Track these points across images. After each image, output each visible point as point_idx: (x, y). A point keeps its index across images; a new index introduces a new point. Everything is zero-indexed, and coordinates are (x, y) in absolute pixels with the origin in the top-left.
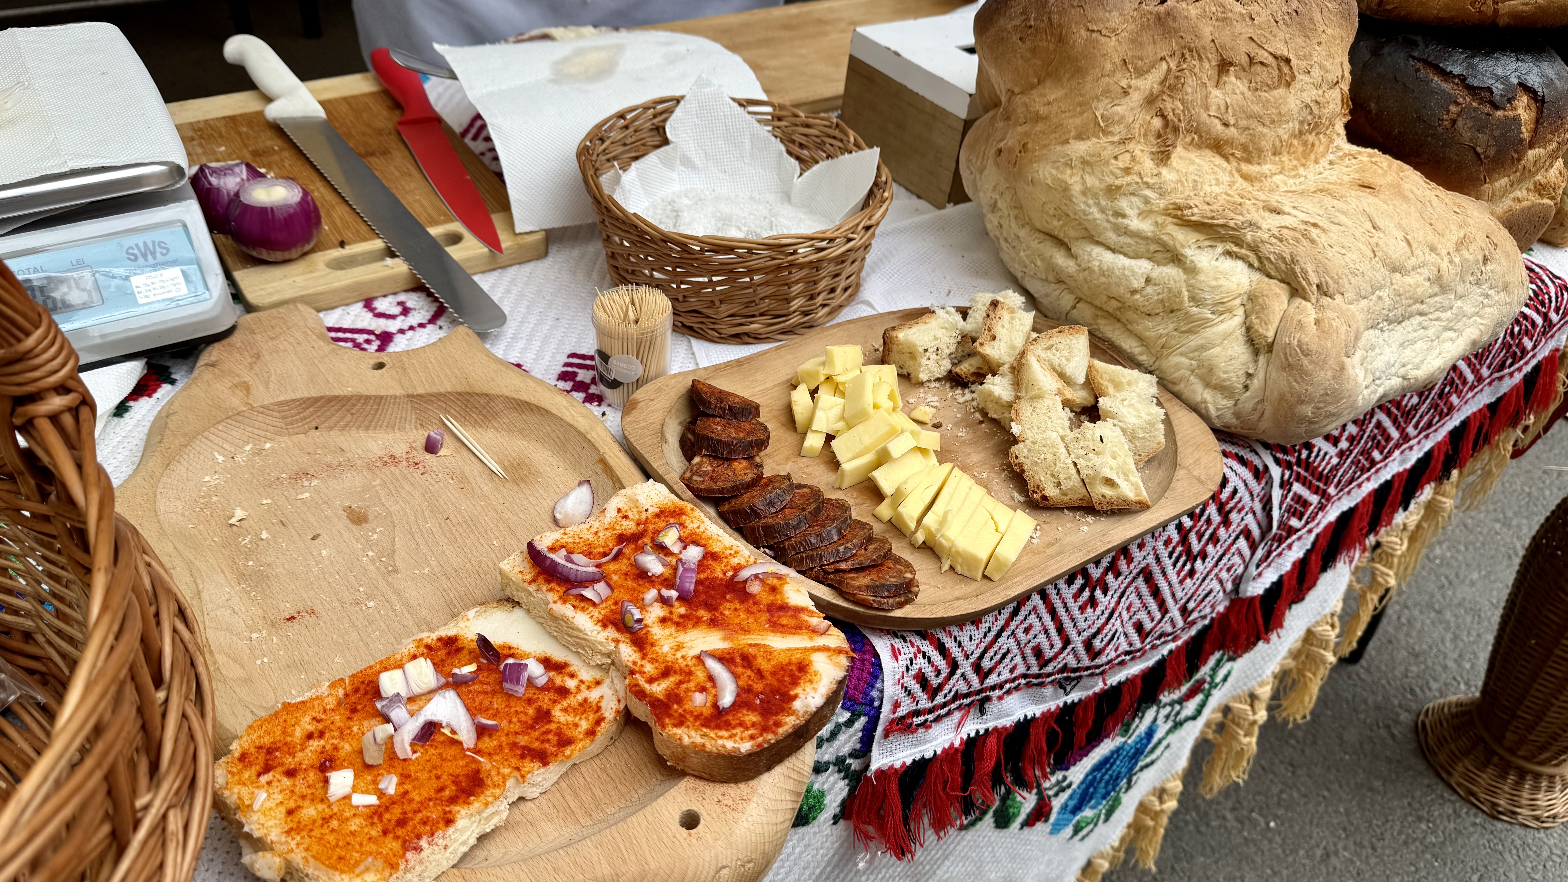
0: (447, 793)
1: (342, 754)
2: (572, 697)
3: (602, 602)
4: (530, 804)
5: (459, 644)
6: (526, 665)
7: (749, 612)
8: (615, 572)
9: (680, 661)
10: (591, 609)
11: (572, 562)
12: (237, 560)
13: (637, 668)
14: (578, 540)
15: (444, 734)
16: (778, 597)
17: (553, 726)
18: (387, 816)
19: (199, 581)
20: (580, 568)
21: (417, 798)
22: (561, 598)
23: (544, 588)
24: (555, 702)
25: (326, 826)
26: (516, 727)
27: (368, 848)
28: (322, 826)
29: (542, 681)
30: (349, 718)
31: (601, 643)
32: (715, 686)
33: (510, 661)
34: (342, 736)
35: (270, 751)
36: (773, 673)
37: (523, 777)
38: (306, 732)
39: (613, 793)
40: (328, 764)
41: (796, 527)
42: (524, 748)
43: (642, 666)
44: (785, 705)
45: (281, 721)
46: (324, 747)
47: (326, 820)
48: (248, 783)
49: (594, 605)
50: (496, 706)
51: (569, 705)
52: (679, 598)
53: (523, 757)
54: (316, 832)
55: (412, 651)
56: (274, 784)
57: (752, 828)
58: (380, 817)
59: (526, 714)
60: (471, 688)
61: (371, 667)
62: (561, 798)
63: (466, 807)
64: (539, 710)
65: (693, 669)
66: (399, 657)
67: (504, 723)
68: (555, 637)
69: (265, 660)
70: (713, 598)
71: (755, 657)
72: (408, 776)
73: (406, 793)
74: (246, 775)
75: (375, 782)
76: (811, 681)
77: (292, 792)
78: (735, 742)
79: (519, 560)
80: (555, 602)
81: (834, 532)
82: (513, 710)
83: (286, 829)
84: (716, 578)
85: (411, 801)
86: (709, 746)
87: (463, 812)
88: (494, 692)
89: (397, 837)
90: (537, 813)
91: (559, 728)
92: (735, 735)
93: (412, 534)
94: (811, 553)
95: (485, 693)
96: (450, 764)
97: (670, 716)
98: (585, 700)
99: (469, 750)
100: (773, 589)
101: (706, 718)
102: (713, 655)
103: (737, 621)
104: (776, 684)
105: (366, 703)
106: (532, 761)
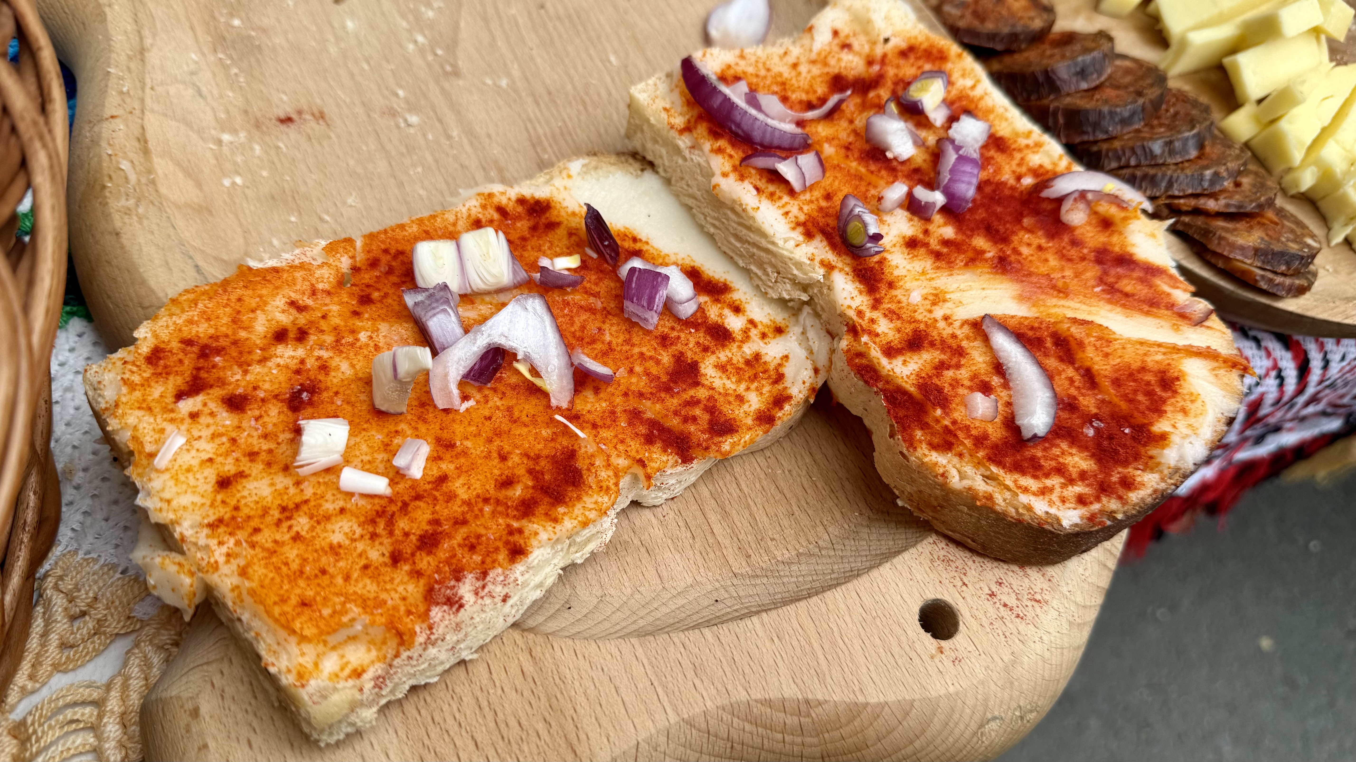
0: (517, 492)
1: (334, 379)
2: (734, 346)
3: (805, 189)
4: (647, 514)
5: (553, 216)
6: (667, 278)
7: (1063, 256)
8: (829, 140)
9: (941, 324)
10: (786, 199)
11: (758, 107)
12: (217, 14)
13: (865, 324)
14: (763, 73)
15: (518, 372)
16: (1115, 239)
17: (701, 393)
18: (402, 524)
19: (146, 33)
20: (770, 121)
21: (463, 494)
22: (735, 169)
23: (707, 146)
24: (706, 349)
25: (285, 525)
26: (639, 383)
27: (359, 589)
28: (279, 523)
29: (687, 310)
30: (356, 314)
31: (799, 265)
32: (1006, 385)
33: (637, 263)
34: (337, 346)
35: (206, 352)
36: (1116, 382)
37: (649, 477)
38: (274, 327)
39: (785, 523)
40: (305, 395)
41: (1125, 122)
42: (653, 424)
43: (872, 321)
44: (1142, 450)
45: (233, 297)
46: (302, 362)
47: (288, 513)
48: (157, 410)
49: (792, 192)
50: (608, 338)
51: (730, 360)
52: (946, 210)
53: (649, 440)
54: (266, 537)
55: (474, 211)
56: (204, 420)
57: (1047, 654)
58: (390, 523)
59: (658, 362)
60: (569, 298)
61: (402, 227)
62: (698, 513)
63: (549, 525)
64: (679, 358)
65: (965, 344)
66: (451, 218)
67: (622, 372)
68: (711, 237)
69: (238, 180)
70: (999, 218)
71: (1081, 344)
72: (450, 446)
73: (443, 479)
74: (157, 390)
75: (390, 450)
76: (1184, 411)
77: (233, 441)
78: (1051, 503)
79: (663, 87)
80: (725, 175)
81: (1191, 143)
82: (636, 350)
83: (211, 519)
84: (1004, 184)
85: (451, 497)
86: (1001, 500)
87: (543, 536)
88: (606, 313)
89: (417, 574)
90: (657, 532)
91: (711, 398)
92: (1051, 490)
93: (485, 20)
94: (1152, 171)
95: (591, 310)
96: (525, 430)
97: (924, 426)
98: (757, 357)
99: (559, 409)
100: (1106, 224)
101: (995, 447)
102: (1003, 325)
103: (1043, 269)
104: (1124, 405)
105: (387, 289)
106: (665, 451)
